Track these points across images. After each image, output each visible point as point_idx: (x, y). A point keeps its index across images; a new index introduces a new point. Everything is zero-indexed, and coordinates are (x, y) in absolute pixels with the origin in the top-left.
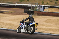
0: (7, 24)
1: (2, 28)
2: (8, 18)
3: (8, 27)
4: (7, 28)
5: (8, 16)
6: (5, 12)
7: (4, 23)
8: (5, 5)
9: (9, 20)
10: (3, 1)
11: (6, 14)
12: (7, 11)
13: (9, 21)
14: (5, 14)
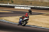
0: (45, 23)
1: (41, 27)
2: (46, 19)
3: (46, 26)
4: (46, 27)
5: (46, 17)
6: (44, 14)
7: (43, 23)
8: (44, 8)
10: (43, 5)
11: (45, 15)
13: (47, 21)
14: (44, 15)
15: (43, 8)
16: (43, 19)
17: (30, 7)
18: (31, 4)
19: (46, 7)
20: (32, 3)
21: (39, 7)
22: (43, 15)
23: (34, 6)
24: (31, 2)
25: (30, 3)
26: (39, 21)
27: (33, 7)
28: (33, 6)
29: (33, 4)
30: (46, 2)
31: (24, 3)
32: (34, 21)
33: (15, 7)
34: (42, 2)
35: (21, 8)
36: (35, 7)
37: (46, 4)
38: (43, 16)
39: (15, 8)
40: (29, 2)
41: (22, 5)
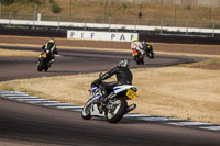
0: (207, 105)
1: (188, 120)
3: (212, 118)
4: (208, 119)
5: (211, 77)
6: (200, 60)
7: (194, 104)
8: (200, 33)
9: (216, 92)
10: (193, 21)
11: (203, 67)
12: (206, 58)
13: (212, 95)
14: (199, 67)
15: (193, 33)
16: (194, 83)
17: (137, 31)
18: (140, 15)
19: (208, 27)
20: (143, 12)
21: (178, 32)
22: (195, 67)
23: (152, 28)
24: (141, 7)
25: (138, 11)
26: (176, 93)
27: (148, 31)
28: (149, 25)
29: (147, 19)
30: (205, 8)
31: (110, 15)
32: (155, 95)
33: (69, 32)
34: (189, 8)
35: (94, 38)
36: (158, 31)
37: (208, 15)
38: (197, 70)
39: (69, 37)
40: (132, 10)
41: (98, 21)
